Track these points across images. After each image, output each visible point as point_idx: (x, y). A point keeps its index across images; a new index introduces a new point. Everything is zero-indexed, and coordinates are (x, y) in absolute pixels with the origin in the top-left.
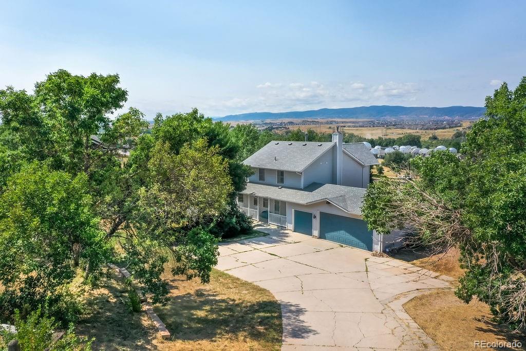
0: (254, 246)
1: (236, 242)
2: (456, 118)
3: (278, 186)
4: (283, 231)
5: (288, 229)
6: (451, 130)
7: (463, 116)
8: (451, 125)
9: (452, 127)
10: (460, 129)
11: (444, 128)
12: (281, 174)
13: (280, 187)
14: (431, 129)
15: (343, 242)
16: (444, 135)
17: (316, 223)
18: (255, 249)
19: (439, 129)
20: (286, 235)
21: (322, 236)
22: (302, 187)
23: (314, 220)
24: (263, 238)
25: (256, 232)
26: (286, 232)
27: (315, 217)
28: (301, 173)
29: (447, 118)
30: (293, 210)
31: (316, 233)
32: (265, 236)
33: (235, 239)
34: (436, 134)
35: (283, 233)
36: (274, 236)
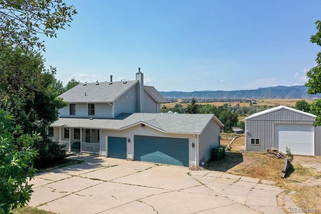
0: (72, 173)
1: (49, 171)
2: (174, 98)
3: (89, 118)
4: (96, 158)
5: (101, 156)
6: (173, 103)
7: (177, 97)
8: (173, 101)
9: (173, 102)
10: (177, 103)
11: (169, 103)
12: (92, 107)
13: (91, 118)
14: (163, 103)
15: (159, 161)
16: (170, 106)
17: (130, 147)
18: (73, 176)
19: (167, 103)
20: (101, 161)
21: (136, 158)
22: (113, 116)
23: (128, 144)
24: (79, 165)
25: (70, 160)
26: (99, 158)
27: (129, 141)
28: (112, 103)
29: (169, 97)
30: (107, 137)
31: (130, 156)
32: (80, 163)
33: (48, 169)
34: (166, 106)
35: (97, 159)
36: (90, 163)
